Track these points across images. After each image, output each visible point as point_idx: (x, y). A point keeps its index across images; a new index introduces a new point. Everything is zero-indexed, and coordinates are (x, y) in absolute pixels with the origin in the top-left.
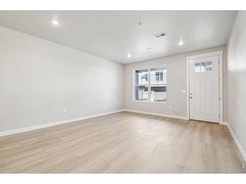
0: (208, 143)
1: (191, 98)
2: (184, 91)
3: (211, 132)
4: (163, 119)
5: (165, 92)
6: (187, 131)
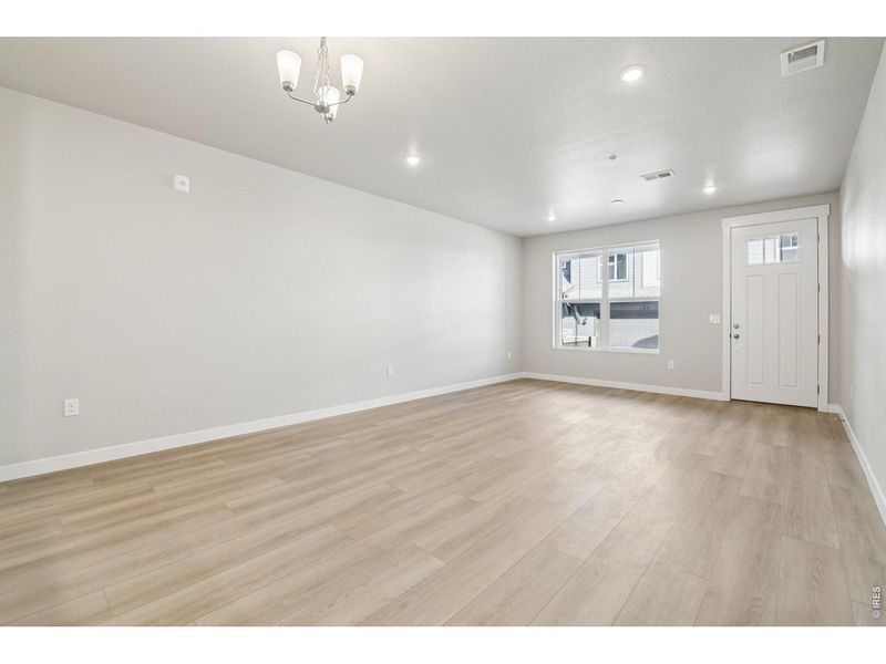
0: (783, 444)
1: (737, 337)
2: (714, 319)
3: (793, 428)
4: (652, 398)
5: (657, 317)
6: (728, 425)
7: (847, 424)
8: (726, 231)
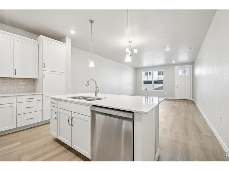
1: (177, 88)
2: (173, 84)
3: (187, 102)
7: (195, 102)
8: (175, 68)
